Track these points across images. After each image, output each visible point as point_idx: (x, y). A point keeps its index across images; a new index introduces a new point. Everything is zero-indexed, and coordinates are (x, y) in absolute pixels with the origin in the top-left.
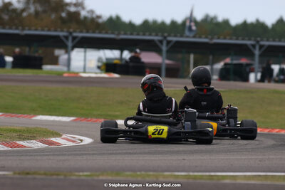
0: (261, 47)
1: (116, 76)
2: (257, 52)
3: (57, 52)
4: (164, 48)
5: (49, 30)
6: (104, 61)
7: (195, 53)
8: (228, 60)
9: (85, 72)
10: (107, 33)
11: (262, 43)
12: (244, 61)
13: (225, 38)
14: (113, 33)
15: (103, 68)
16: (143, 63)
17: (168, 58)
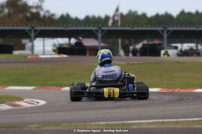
0: (168, 31)
1: (65, 56)
2: (165, 35)
3: (24, 41)
4: (100, 35)
5: (17, 26)
6: (58, 46)
7: (121, 38)
8: (145, 42)
9: (44, 54)
10: (58, 26)
11: (168, 29)
12: (156, 42)
13: (142, 26)
14: (62, 26)
15: (57, 51)
16: (85, 46)
17: (103, 42)
